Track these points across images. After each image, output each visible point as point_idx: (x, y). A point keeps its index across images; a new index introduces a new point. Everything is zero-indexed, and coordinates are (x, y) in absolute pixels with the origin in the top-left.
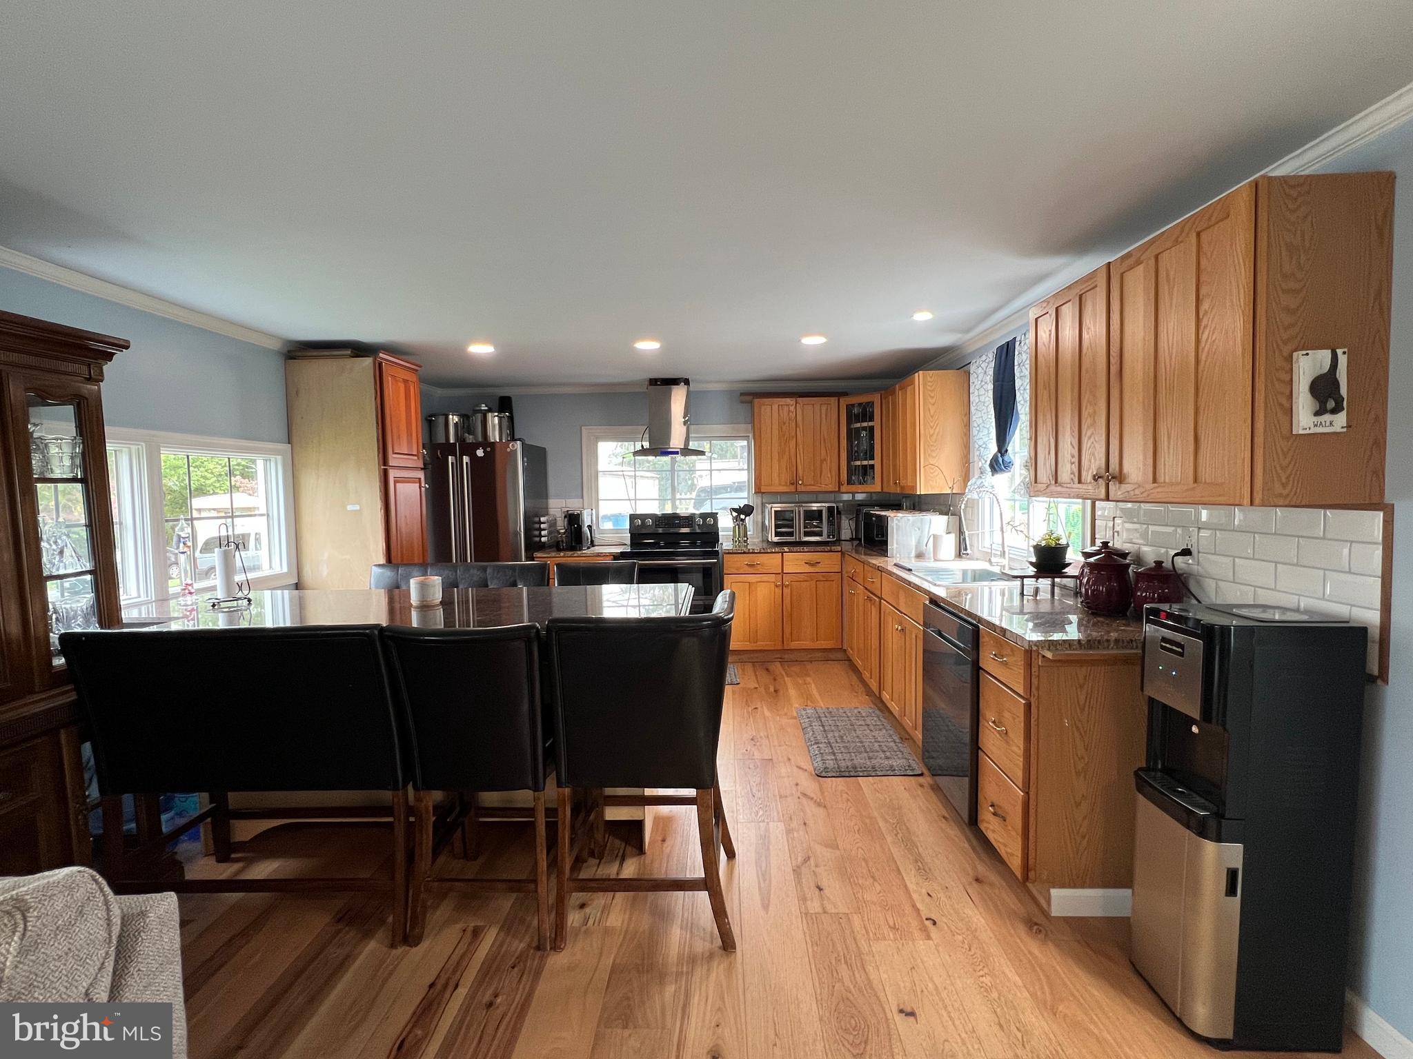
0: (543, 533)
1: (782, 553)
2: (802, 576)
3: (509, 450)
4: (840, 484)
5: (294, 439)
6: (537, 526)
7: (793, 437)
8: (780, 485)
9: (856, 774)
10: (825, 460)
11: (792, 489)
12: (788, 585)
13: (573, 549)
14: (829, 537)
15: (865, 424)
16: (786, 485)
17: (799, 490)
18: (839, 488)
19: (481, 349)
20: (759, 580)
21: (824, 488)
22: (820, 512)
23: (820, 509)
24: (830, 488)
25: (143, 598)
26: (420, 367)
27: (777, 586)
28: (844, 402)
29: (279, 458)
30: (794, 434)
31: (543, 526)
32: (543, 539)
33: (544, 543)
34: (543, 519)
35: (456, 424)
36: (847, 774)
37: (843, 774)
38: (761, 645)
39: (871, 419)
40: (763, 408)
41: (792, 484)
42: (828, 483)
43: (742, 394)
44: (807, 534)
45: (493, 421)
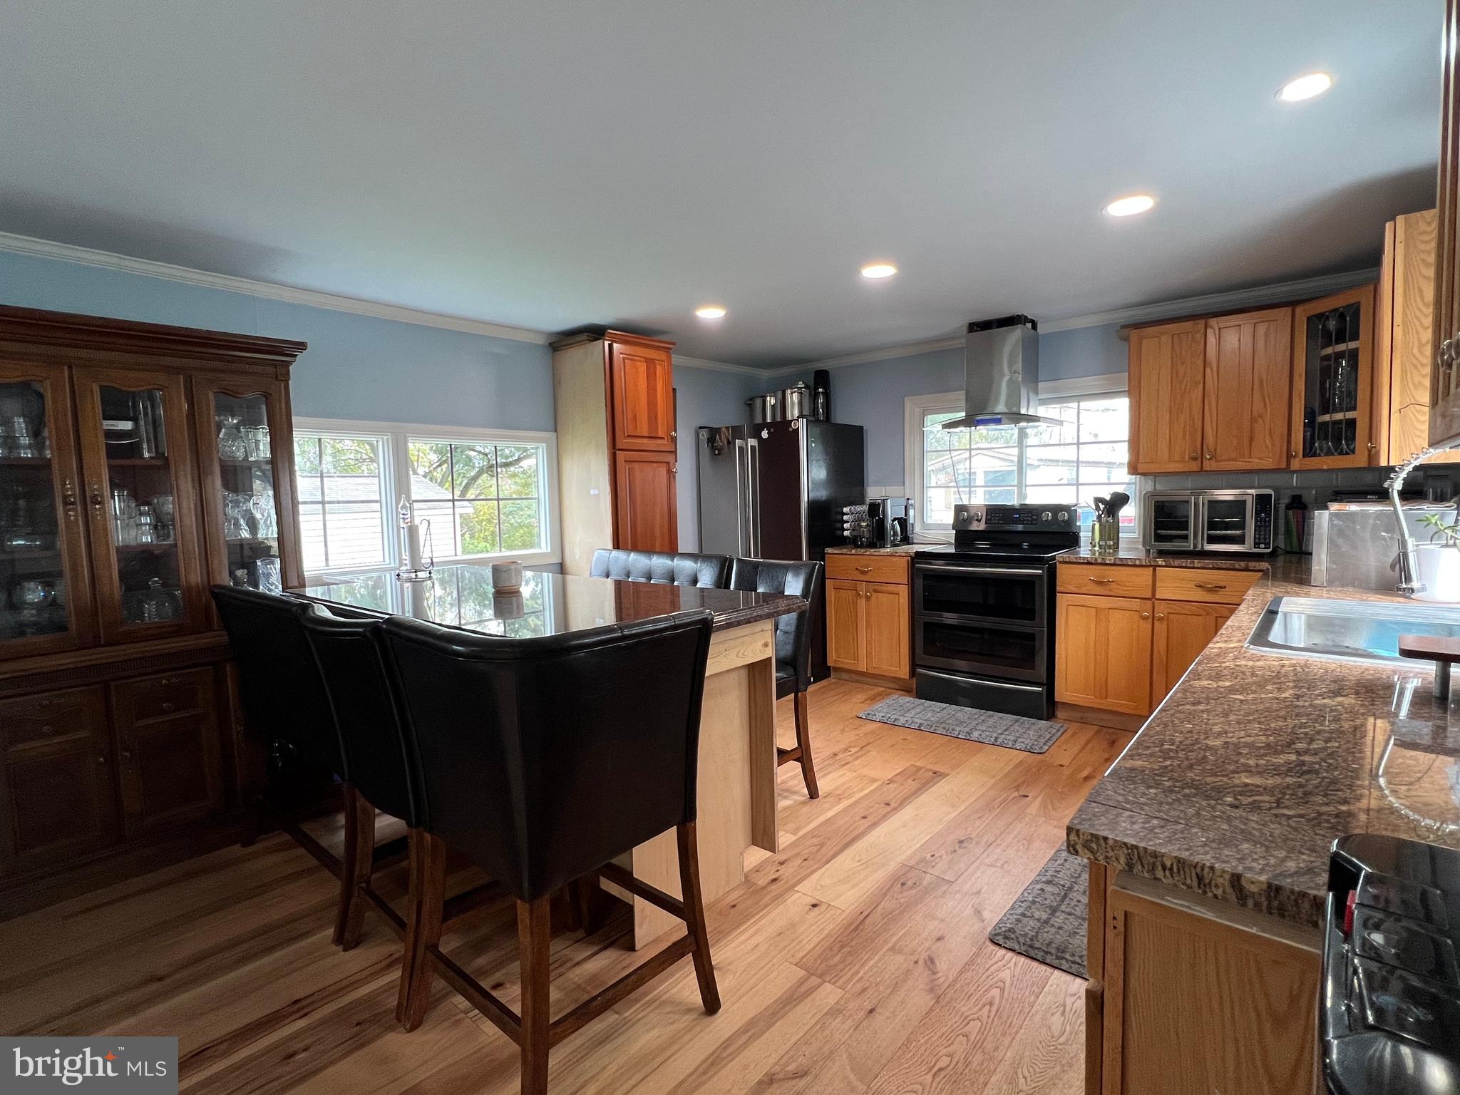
0: (846, 526)
1: (1155, 567)
2: (1194, 607)
3: (791, 429)
4: (1289, 457)
5: (559, 428)
6: (839, 517)
7: (1197, 383)
8: (1170, 461)
9: (1055, 962)
10: (1261, 416)
11: (1194, 466)
12: (1161, 619)
13: (872, 545)
14: (1257, 545)
15: (1342, 347)
16: (1182, 461)
17: (1207, 466)
18: (1288, 463)
19: (711, 314)
20: (1111, 606)
21: (1256, 463)
22: (1239, 506)
23: (1240, 498)
24: (1269, 463)
25: (393, 565)
26: (674, 344)
27: (1145, 618)
28: (1302, 313)
29: (544, 445)
30: (1200, 377)
31: (845, 518)
32: (846, 533)
33: (847, 537)
34: (846, 510)
35: (773, 407)
36: (1040, 955)
37: (1032, 953)
38: (1111, 703)
39: (1355, 337)
40: (1144, 342)
41: (1194, 459)
42: (1266, 457)
43: (1123, 327)
44: (1212, 540)
45: (792, 398)
